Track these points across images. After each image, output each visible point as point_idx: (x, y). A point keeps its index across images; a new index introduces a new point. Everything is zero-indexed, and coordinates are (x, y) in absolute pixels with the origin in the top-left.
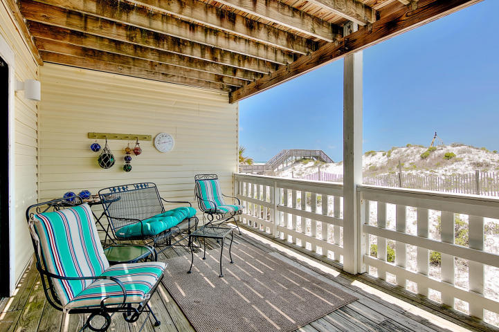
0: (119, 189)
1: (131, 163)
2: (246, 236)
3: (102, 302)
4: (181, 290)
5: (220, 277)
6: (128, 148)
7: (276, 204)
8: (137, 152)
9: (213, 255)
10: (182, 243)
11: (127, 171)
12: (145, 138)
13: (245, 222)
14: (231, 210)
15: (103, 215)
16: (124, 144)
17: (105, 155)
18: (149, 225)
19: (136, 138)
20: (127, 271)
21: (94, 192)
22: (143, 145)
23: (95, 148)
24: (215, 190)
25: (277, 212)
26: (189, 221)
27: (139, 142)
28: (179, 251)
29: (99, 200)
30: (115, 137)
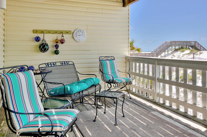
0: (51, 65)
1: (59, 49)
2: (135, 100)
3: (39, 130)
4: (89, 132)
5: (115, 125)
6: (57, 39)
7: (157, 77)
8: (62, 42)
9: (111, 111)
10: (90, 102)
11: (56, 54)
12: (67, 32)
13: (134, 91)
14: (124, 81)
15: (41, 82)
16: (54, 36)
17: (43, 44)
18: (69, 87)
19: (61, 32)
20: (54, 113)
21: (36, 67)
22: (66, 37)
23: (37, 39)
24: (113, 67)
25: (157, 83)
26: (95, 87)
27: (63, 35)
28: (88, 107)
29: (39, 72)
30: (49, 32)
